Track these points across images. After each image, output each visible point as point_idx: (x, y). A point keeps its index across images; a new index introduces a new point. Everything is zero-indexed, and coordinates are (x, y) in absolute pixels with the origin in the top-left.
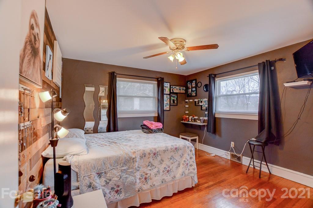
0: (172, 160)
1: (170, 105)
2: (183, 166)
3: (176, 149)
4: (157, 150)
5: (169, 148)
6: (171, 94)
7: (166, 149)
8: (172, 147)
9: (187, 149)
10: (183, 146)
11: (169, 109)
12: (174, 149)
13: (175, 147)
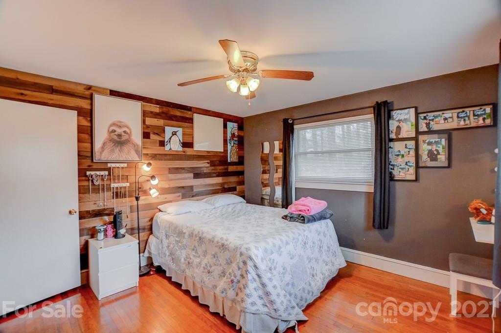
0: (215, 259)
1: (417, 167)
2: (227, 280)
3: (223, 245)
4: (204, 235)
5: (216, 239)
6: (421, 138)
7: (212, 240)
8: (220, 241)
9: (238, 256)
10: (234, 248)
11: (413, 178)
12: (220, 244)
13: (223, 242)
